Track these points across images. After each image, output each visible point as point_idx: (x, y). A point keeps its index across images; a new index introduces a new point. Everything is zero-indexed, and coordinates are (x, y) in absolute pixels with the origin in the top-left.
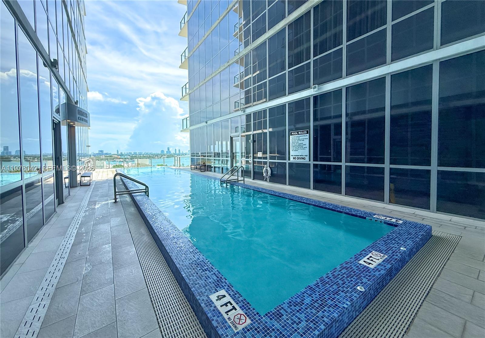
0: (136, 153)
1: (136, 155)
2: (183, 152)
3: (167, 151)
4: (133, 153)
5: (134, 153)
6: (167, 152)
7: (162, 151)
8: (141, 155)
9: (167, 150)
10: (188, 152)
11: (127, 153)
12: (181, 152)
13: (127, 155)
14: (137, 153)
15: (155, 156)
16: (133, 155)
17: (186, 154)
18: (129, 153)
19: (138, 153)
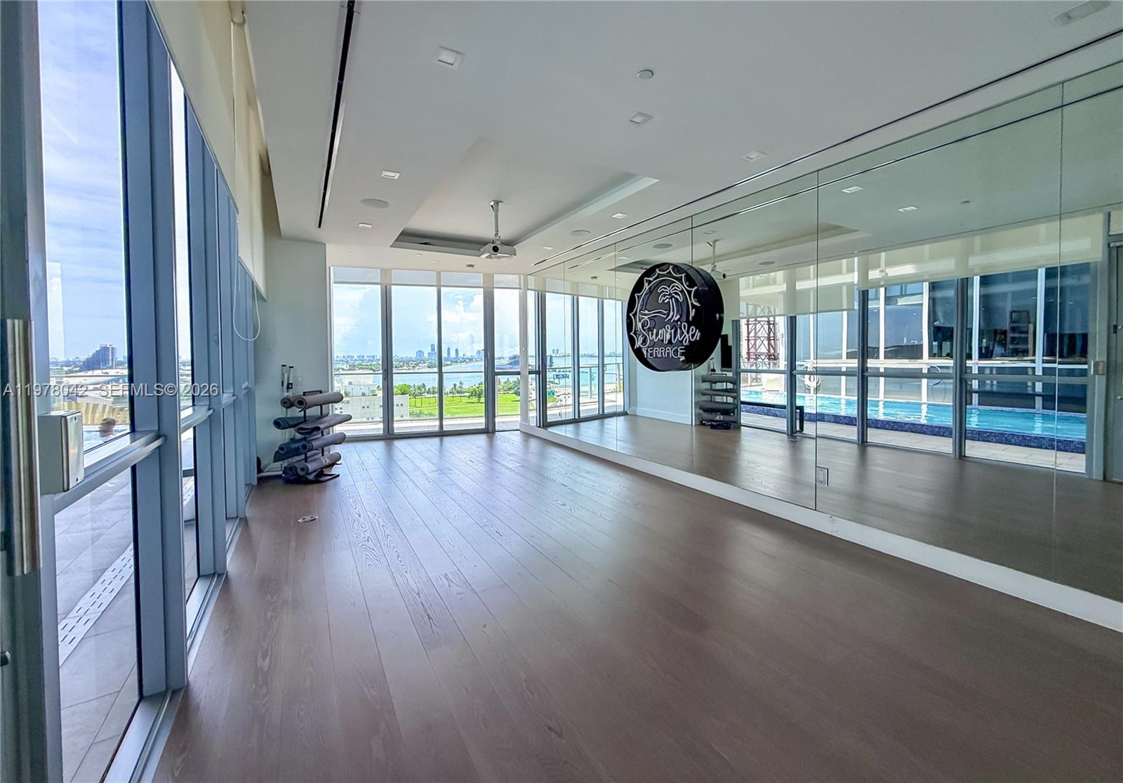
0: (363, 356)
1: (363, 361)
2: (464, 355)
3: (429, 353)
4: (356, 357)
5: (358, 357)
6: (429, 356)
7: (420, 353)
8: (372, 361)
9: (430, 351)
10: (475, 354)
11: (344, 357)
12: (461, 355)
13: (343, 361)
14: (365, 357)
15: (404, 364)
16: (356, 360)
17: (471, 360)
18: (348, 357)
19: (367, 356)
